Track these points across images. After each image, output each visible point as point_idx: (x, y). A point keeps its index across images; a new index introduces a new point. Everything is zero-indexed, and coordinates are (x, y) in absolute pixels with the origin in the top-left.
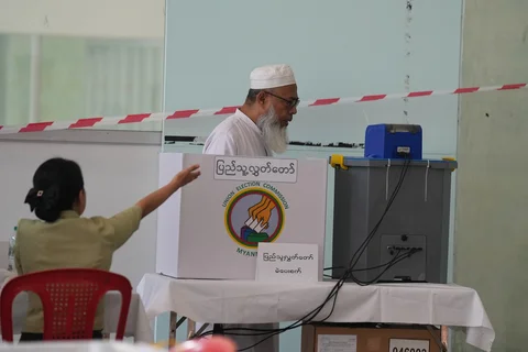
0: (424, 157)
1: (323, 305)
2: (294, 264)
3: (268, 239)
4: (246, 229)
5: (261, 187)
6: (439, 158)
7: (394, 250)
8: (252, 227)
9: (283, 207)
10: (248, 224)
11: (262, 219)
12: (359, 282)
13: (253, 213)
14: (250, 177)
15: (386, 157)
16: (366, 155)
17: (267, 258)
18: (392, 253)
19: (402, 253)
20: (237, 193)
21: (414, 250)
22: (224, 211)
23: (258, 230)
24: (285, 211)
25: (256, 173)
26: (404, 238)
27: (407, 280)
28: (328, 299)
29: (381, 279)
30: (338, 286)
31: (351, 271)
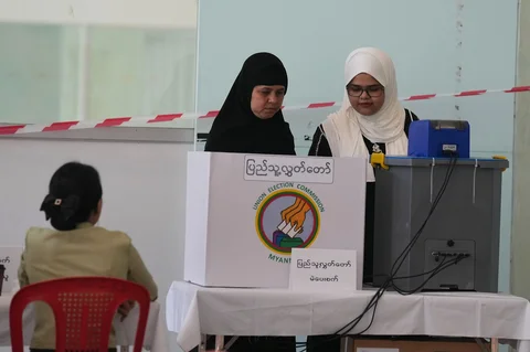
0: (472, 155)
1: (361, 316)
2: (330, 272)
3: (302, 244)
4: (278, 234)
5: (294, 189)
6: (489, 156)
7: (440, 256)
8: (285, 231)
9: (318, 209)
10: (280, 228)
11: (296, 222)
12: (400, 291)
13: (286, 216)
14: (283, 178)
15: (430, 156)
16: (410, 154)
17: (302, 265)
18: (437, 260)
19: (448, 259)
20: (269, 195)
21: (461, 257)
22: (255, 214)
23: (292, 234)
24: (321, 215)
25: (289, 174)
26: (451, 244)
27: (454, 289)
28: (367, 309)
29: (425, 287)
30: (378, 296)
31: (391, 279)
